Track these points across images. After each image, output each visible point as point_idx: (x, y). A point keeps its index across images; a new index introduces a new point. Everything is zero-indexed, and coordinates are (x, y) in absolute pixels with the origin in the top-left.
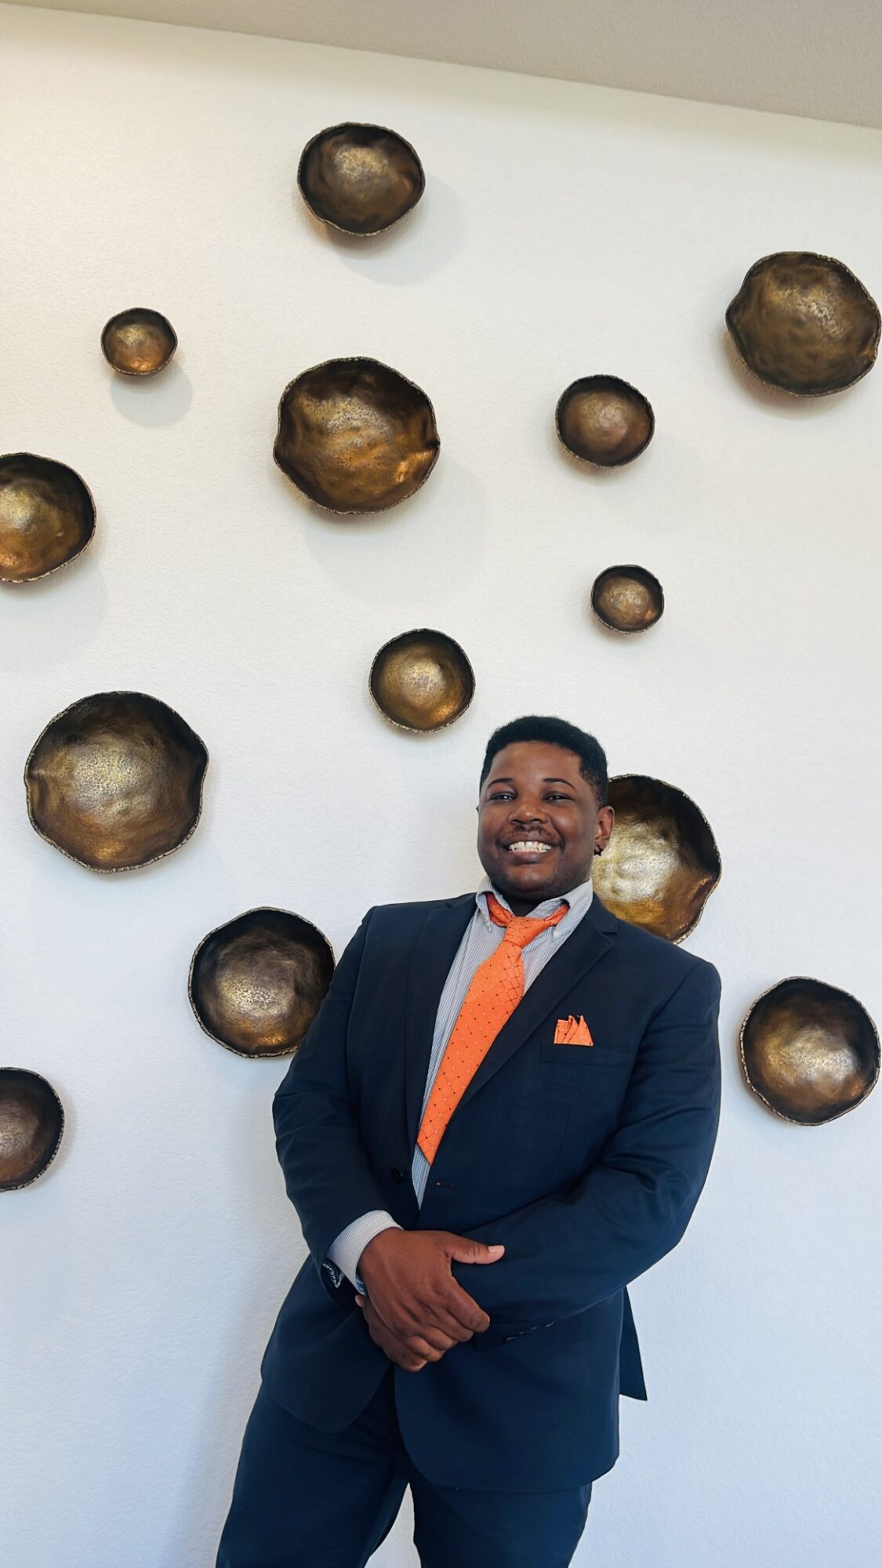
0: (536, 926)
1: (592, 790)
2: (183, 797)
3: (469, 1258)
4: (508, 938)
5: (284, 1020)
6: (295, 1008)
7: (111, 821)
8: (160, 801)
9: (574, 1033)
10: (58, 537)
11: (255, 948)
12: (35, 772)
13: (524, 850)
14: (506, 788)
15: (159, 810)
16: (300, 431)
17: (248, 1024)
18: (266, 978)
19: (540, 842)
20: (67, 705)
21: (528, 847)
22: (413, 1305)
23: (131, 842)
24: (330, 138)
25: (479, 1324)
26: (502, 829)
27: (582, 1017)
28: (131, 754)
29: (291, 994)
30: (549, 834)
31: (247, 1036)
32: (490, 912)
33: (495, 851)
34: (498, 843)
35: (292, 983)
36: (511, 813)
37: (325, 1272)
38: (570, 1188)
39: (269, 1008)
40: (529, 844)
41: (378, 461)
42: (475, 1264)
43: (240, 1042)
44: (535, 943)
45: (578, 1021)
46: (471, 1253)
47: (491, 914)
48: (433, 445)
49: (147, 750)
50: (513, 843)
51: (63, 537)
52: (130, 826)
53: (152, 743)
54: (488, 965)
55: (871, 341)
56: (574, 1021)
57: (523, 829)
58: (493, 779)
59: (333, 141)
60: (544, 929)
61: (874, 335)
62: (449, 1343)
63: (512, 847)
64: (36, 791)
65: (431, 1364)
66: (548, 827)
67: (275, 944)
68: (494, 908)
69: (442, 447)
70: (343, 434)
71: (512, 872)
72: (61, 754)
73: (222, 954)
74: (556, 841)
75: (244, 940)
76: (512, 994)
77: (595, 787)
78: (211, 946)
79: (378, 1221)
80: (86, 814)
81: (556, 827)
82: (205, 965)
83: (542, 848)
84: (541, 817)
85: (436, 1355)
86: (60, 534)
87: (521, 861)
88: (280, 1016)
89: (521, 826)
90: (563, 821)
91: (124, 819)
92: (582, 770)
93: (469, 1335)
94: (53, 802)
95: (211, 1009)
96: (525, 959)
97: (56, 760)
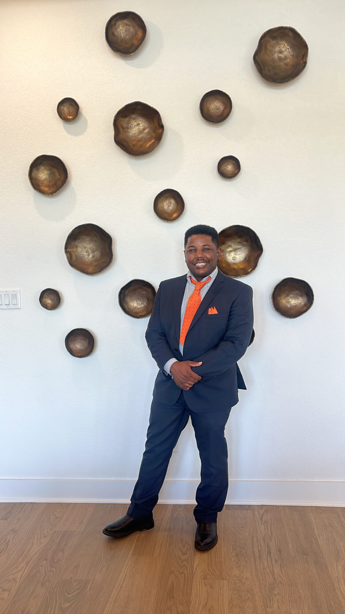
0: (203, 284)
1: (215, 245)
2: (108, 251)
3: (195, 366)
4: (196, 289)
5: (146, 307)
6: (148, 304)
7: (90, 260)
8: (102, 253)
9: (213, 311)
10: (58, 178)
11: (135, 290)
12: (67, 250)
13: (199, 265)
14: (192, 248)
15: (102, 255)
16: (121, 130)
17: (136, 310)
18: (139, 297)
19: (203, 263)
20: (71, 230)
21: (200, 265)
22: (184, 377)
23: (96, 266)
24: (114, 19)
25: (199, 379)
26: (193, 260)
27: (214, 307)
28: (92, 240)
29: (146, 300)
30: (206, 260)
31: (136, 313)
32: (191, 281)
33: (192, 266)
34: (192, 264)
35: (146, 298)
36: (195, 256)
37: (163, 372)
38: (216, 346)
39: (141, 305)
40: (201, 264)
41: (147, 134)
42: (196, 367)
43: (135, 315)
44: (204, 288)
45: (214, 308)
46: (195, 364)
47: (192, 281)
48: (162, 127)
49: (96, 238)
50: (197, 264)
51: (59, 178)
52: (96, 261)
53: (96, 237)
54: (192, 297)
55: (305, 56)
56: (213, 309)
57: (199, 260)
58: (188, 247)
59: (114, 20)
60: (205, 284)
61: (306, 54)
62: (193, 383)
63: (196, 265)
64: (69, 255)
65: (190, 388)
66: (205, 259)
67: (140, 288)
68: (192, 280)
69: (165, 127)
70: (134, 127)
71: (197, 271)
72: (73, 243)
73: (126, 292)
74: (208, 262)
75: (131, 288)
76: (198, 303)
77: (216, 244)
78: (123, 291)
79: (173, 360)
80: (83, 259)
81: (207, 258)
82: (122, 296)
83: (204, 264)
84: (203, 256)
85: (191, 386)
86: (59, 177)
87: (198, 268)
88: (144, 306)
89: (198, 260)
90: (208, 256)
91: (94, 259)
92: (212, 240)
93: (197, 381)
94: (74, 257)
95: (126, 307)
96: (201, 292)
97: (72, 245)
